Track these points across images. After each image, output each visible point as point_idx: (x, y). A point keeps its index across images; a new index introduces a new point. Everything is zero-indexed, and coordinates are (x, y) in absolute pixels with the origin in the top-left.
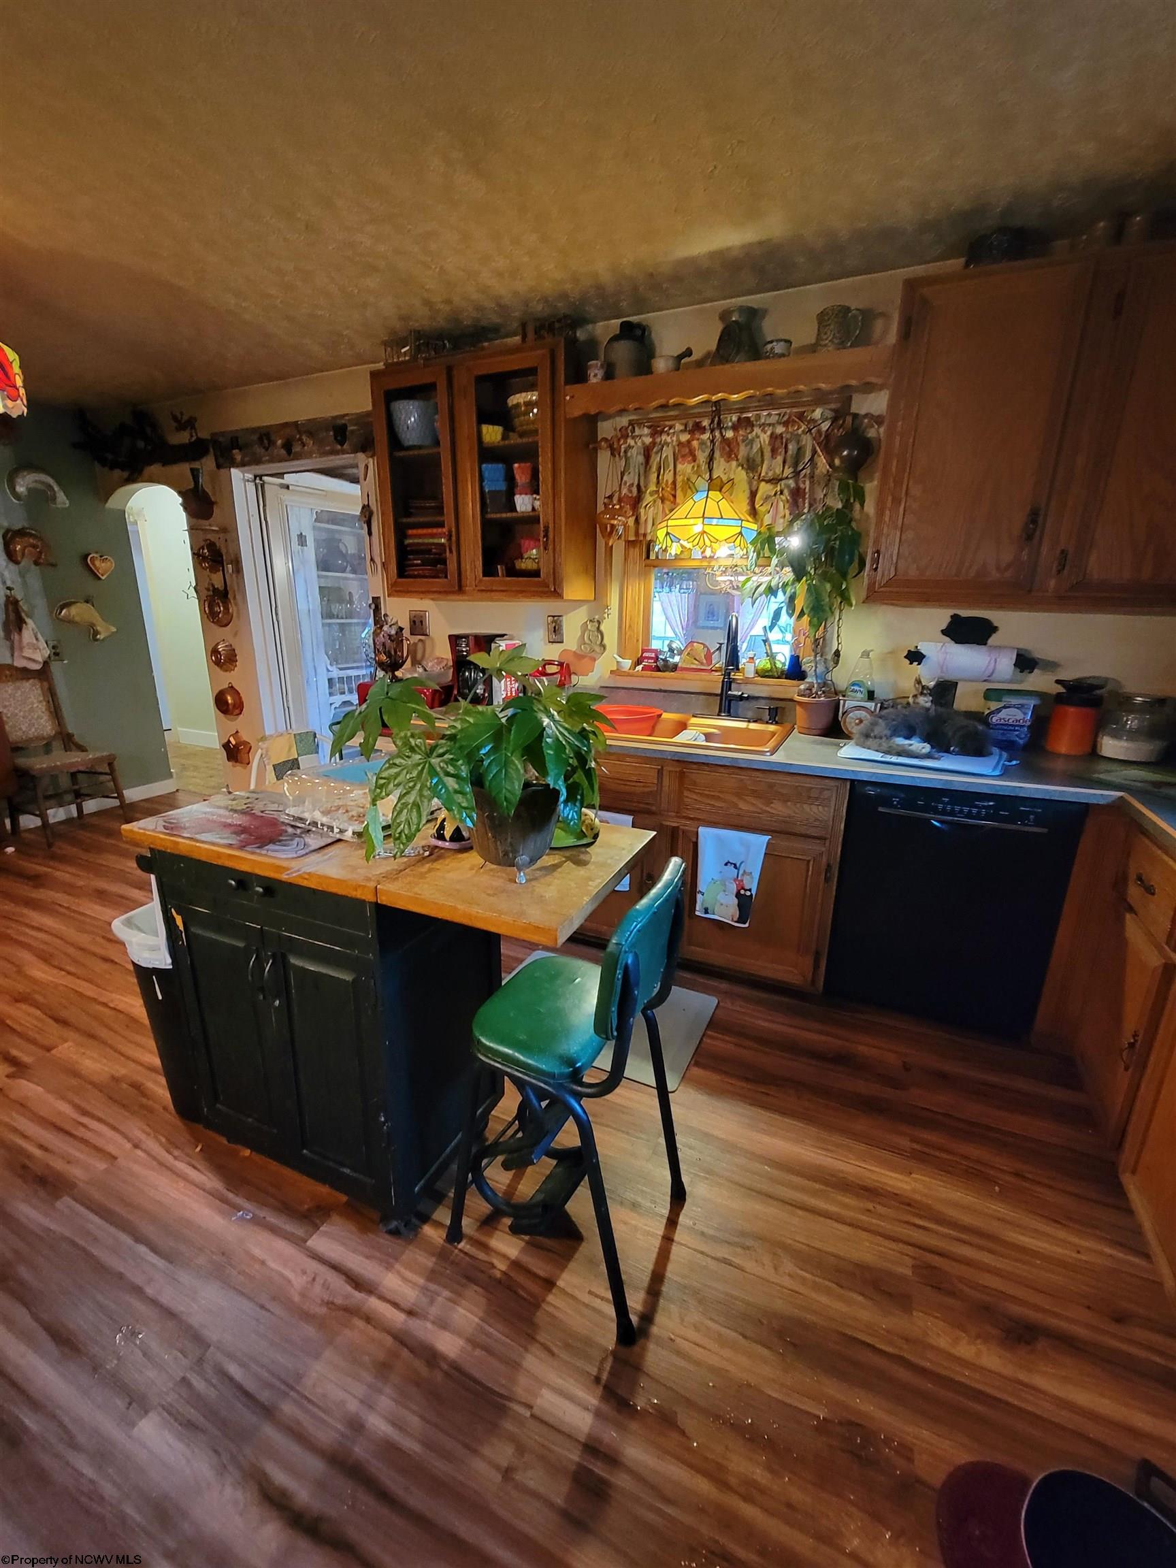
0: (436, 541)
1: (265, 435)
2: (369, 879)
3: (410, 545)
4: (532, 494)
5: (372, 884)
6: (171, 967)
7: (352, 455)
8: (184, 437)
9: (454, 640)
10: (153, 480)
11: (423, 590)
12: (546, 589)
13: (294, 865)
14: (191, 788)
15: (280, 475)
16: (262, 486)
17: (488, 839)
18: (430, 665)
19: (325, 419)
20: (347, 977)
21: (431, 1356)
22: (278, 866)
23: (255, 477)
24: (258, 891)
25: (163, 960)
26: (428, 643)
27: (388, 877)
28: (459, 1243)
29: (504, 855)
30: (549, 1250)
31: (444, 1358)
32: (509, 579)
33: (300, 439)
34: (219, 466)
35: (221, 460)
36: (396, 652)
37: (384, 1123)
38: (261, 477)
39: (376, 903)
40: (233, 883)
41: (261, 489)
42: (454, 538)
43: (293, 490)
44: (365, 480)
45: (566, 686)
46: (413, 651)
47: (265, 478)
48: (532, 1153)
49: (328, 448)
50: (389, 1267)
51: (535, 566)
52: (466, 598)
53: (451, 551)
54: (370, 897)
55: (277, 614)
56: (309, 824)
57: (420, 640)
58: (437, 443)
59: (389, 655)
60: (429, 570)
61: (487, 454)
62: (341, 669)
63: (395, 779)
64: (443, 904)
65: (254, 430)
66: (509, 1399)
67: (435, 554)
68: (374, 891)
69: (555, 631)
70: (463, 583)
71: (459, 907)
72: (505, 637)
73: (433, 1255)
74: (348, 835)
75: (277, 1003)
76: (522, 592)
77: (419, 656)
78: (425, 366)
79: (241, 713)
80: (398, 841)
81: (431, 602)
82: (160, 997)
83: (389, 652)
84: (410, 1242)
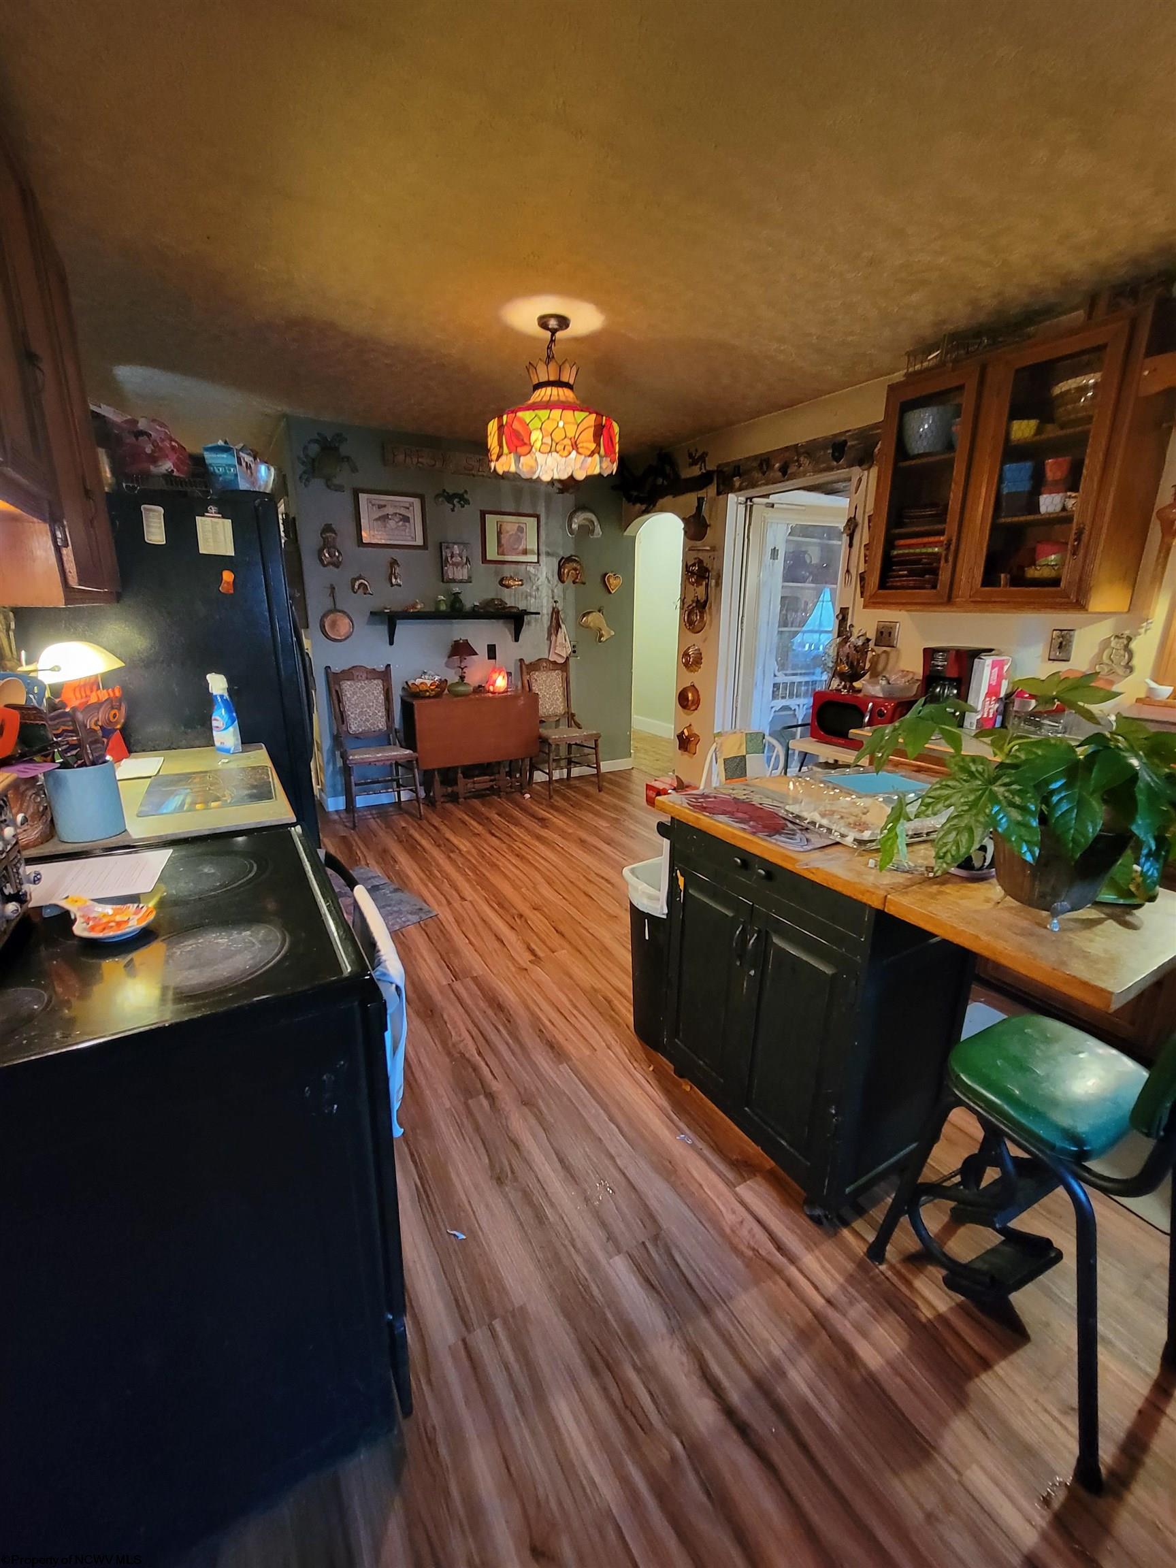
0: (930, 550)
1: (765, 460)
2: (877, 887)
3: (898, 555)
4: (1066, 492)
5: (883, 893)
6: (665, 917)
7: (847, 470)
8: (696, 471)
9: (929, 654)
10: (662, 510)
11: (904, 601)
12: (1066, 600)
13: (801, 857)
14: (642, 767)
15: (767, 496)
16: (751, 506)
17: (1025, 876)
18: (893, 678)
19: (825, 438)
20: (828, 970)
21: (851, 1355)
22: (787, 856)
23: (747, 499)
24: (760, 873)
25: (659, 909)
26: (893, 655)
27: (894, 888)
28: (880, 1264)
29: (1041, 897)
30: (985, 1327)
31: (865, 1366)
32: (1012, 588)
33: (798, 461)
34: (719, 493)
35: (721, 487)
36: (858, 663)
37: (834, 1116)
38: (751, 499)
39: (883, 912)
40: (739, 861)
41: (749, 510)
42: (952, 547)
43: (777, 508)
44: (856, 493)
45: (1066, 712)
46: (874, 662)
47: (755, 500)
48: (995, 1216)
49: (823, 466)
50: (809, 1249)
51: (1053, 574)
52: (955, 609)
53: (947, 561)
54: (876, 904)
55: (742, 623)
56: (808, 823)
57: (885, 652)
58: (950, 447)
59: (851, 666)
60: (913, 580)
61: (1013, 452)
62: (786, 675)
63: (946, 800)
64: (963, 930)
65: (756, 457)
66: (934, 1448)
67: (926, 564)
68: (883, 900)
69: (1061, 646)
70: (954, 592)
71: (982, 937)
72: (993, 652)
73: (854, 1262)
74: (849, 840)
75: (752, 973)
76: (1029, 603)
77: (880, 667)
78: (953, 370)
79: (696, 709)
80: (941, 860)
81: (906, 613)
82: (647, 938)
83: (852, 663)
84: (830, 1237)
